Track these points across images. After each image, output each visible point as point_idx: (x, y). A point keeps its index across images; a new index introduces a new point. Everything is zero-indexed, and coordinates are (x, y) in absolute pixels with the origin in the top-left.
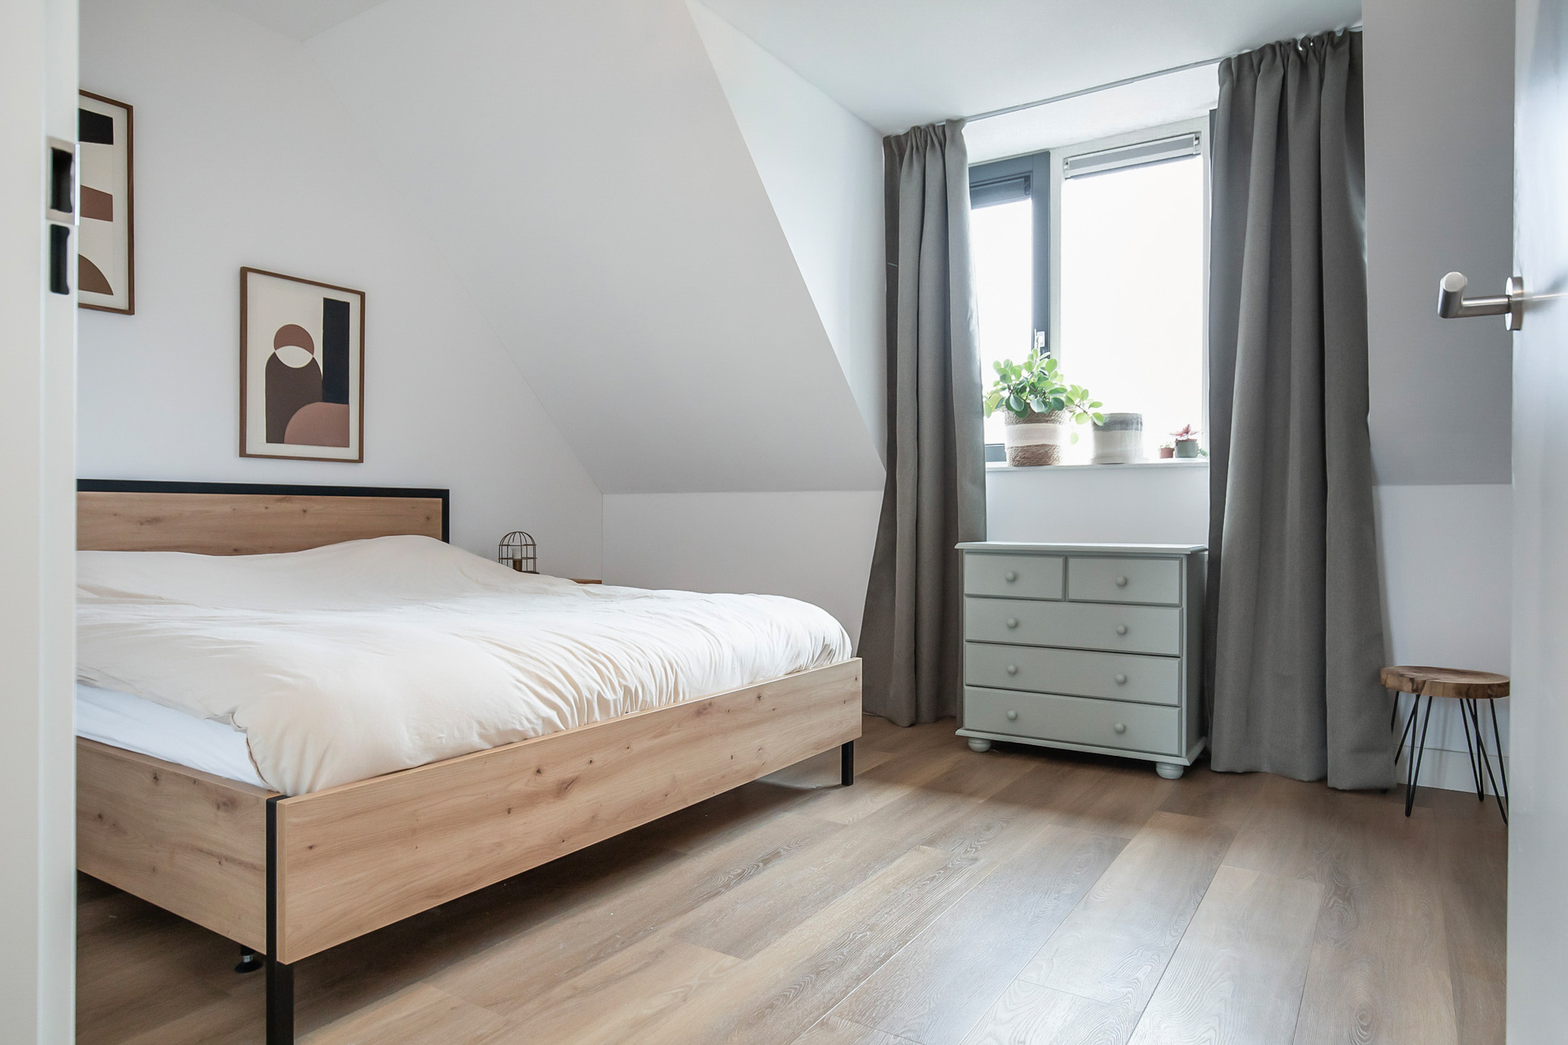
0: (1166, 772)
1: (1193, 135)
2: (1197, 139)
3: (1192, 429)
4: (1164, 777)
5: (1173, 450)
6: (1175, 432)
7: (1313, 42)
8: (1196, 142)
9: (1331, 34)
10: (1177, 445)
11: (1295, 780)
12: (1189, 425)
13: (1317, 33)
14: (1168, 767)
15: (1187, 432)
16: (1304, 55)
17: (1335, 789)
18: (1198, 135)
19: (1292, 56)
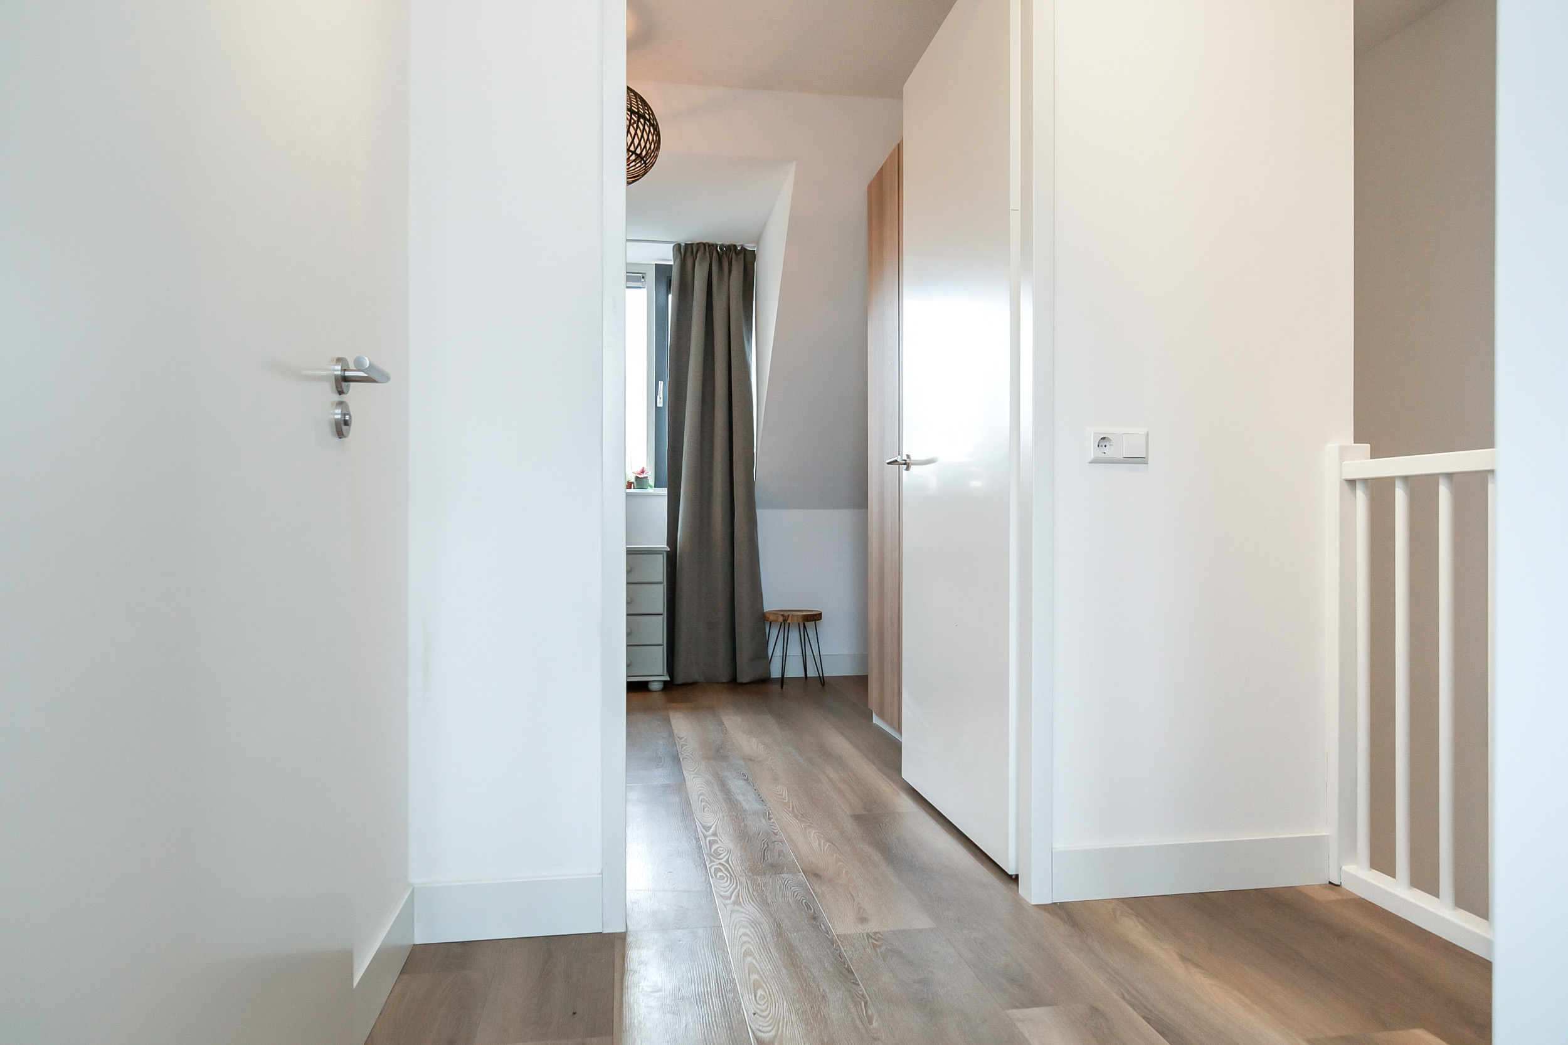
0: (656, 686)
1: (641, 275)
2: (643, 277)
3: (646, 469)
4: (654, 690)
5: (633, 483)
6: (635, 471)
7: (725, 247)
8: (643, 280)
9: (735, 246)
10: (636, 480)
11: (718, 683)
12: (643, 468)
13: (728, 244)
14: (656, 683)
15: (643, 472)
16: (720, 254)
17: (742, 684)
18: (644, 275)
19: (715, 254)
